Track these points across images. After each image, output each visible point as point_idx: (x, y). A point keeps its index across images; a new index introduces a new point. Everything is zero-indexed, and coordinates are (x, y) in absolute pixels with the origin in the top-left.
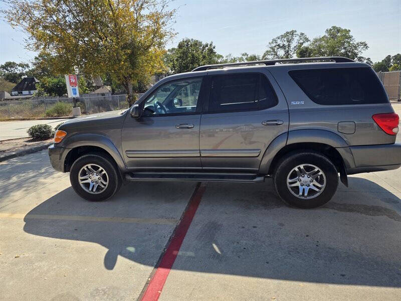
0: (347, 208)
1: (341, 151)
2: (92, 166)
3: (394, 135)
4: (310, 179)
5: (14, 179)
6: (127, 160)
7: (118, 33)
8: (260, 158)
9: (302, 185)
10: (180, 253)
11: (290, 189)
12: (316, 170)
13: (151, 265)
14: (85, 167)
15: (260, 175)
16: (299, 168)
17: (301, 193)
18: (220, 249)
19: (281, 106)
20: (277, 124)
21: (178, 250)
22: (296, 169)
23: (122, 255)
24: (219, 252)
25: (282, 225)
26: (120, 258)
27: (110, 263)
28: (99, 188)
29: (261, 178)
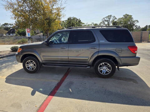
0: (119, 78)
1: (117, 58)
2: (30, 61)
3: (136, 53)
4: (106, 68)
5: (4, 65)
6: (43, 59)
7: (44, 14)
8: (89, 60)
9: (103, 70)
10: (58, 91)
11: (99, 71)
12: (108, 65)
13: (47, 95)
14: (28, 61)
15: (89, 66)
17: (103, 73)
18: (72, 90)
19: (96, 42)
20: (95, 48)
21: (57, 90)
22: (101, 64)
23: (38, 91)
24: (71, 91)
25: (95, 83)
26: (37, 92)
27: (33, 93)
28: (33, 69)
29: (89, 67)
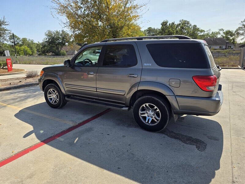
2: (53, 90)
4: (153, 113)
6: (66, 89)
8: (125, 95)
9: (148, 116)
10: (58, 138)
11: (141, 118)
14: (50, 90)
16: (146, 105)
17: (147, 121)
19: (138, 66)
20: (134, 77)
21: (60, 136)
23: (35, 133)
24: (75, 142)
25: (124, 136)
28: (55, 102)
29: (127, 108)
